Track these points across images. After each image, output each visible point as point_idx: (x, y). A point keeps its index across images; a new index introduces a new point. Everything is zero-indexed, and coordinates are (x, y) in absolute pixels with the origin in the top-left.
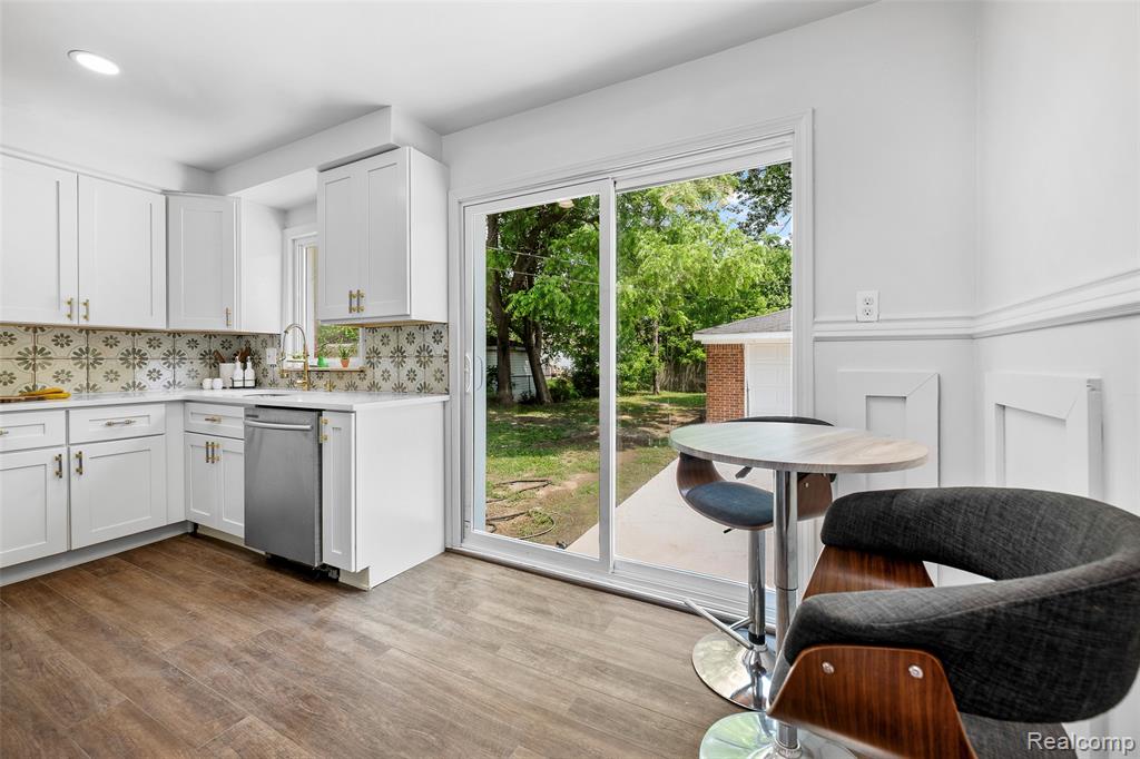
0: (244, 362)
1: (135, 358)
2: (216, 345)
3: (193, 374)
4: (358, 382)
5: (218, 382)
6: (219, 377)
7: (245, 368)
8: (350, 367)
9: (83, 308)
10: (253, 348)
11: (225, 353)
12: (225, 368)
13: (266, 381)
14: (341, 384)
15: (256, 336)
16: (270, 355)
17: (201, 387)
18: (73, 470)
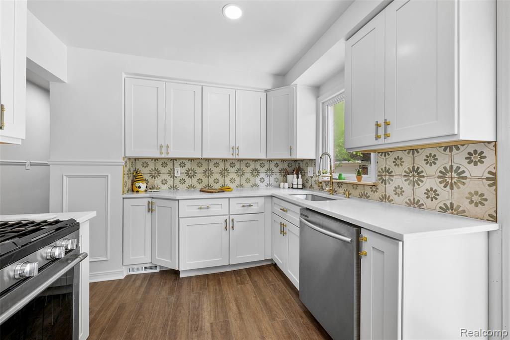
0: (297, 174)
1: (256, 172)
2: (285, 166)
3: (276, 180)
4: (370, 193)
5: (286, 185)
6: (286, 182)
7: (298, 178)
8: (362, 182)
9: (237, 150)
10: (302, 167)
11: (289, 170)
12: (289, 177)
13: (308, 185)
14: (356, 192)
15: (303, 160)
16: (310, 171)
17: (279, 187)
18: (231, 227)
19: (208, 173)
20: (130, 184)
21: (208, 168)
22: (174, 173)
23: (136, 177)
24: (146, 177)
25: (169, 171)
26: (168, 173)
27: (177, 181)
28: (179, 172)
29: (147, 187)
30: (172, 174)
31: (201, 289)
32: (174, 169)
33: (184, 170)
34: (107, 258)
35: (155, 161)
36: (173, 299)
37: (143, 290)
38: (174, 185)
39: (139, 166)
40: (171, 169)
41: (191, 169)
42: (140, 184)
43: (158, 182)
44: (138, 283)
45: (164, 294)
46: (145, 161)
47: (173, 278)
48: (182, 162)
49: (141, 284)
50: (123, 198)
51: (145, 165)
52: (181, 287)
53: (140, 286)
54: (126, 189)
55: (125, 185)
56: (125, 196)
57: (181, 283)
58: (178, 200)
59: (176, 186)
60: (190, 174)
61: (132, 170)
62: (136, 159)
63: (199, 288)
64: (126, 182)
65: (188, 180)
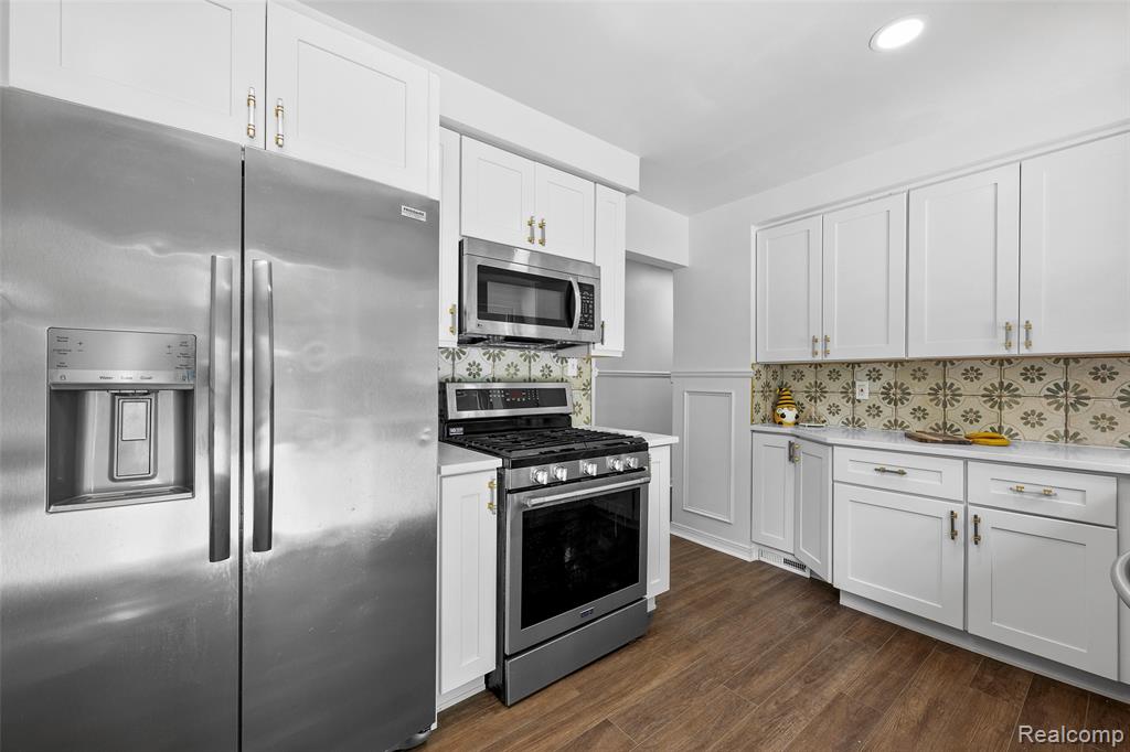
19: (944, 394)
20: (769, 408)
21: (945, 383)
22: (854, 393)
23: (780, 396)
24: (801, 398)
25: (843, 388)
26: (842, 392)
27: (861, 411)
28: (867, 391)
29: (797, 417)
30: (851, 395)
31: (867, 640)
32: (854, 383)
33: (878, 386)
34: (729, 518)
35: (816, 368)
36: (802, 623)
37: (765, 588)
38: (853, 418)
39: (788, 378)
40: (848, 384)
41: (896, 383)
42: (785, 411)
43: (821, 408)
44: (765, 577)
45: (793, 610)
46: (797, 369)
47: (827, 599)
48: (874, 369)
49: (769, 580)
50: (753, 431)
51: (798, 376)
52: (830, 616)
53: (765, 582)
54: (759, 417)
55: (756, 409)
56: (755, 427)
57: (835, 612)
58: (832, 445)
59: (859, 419)
60: (893, 395)
61: (774, 385)
62: (783, 366)
63: (865, 636)
64: (758, 405)
65: (888, 411)
